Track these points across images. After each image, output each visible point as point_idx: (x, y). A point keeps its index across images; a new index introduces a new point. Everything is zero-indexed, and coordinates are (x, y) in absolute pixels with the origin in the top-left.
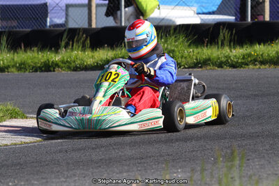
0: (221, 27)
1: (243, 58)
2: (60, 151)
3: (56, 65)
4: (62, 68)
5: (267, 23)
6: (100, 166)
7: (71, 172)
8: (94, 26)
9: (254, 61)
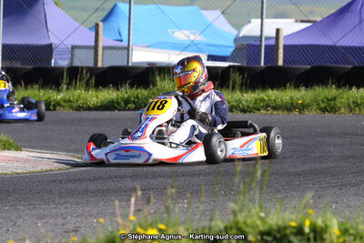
0: (232, 70)
1: (255, 103)
2: (54, 181)
3: (58, 104)
4: (63, 107)
5: (280, 68)
6: (96, 196)
7: (63, 200)
8: (100, 65)
9: (266, 107)
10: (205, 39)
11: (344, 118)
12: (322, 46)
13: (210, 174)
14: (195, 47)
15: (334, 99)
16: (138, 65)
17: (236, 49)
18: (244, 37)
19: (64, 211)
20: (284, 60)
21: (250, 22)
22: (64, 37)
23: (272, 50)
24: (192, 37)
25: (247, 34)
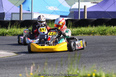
0: (69, 20)
1: (77, 32)
2: (5, 61)
3: (7, 34)
4: (9, 35)
5: (86, 19)
6: (20, 66)
7: (8, 68)
8: (22, 20)
9: (81, 33)
10: (59, 10)
11: (108, 37)
12: (101, 11)
13: (61, 58)
14: (55, 13)
15: (105, 30)
16: (35, 19)
17: (70, 13)
18: (73, 9)
19: (8, 72)
20: (87, 17)
21: (75, 3)
22: (9, 10)
23: (83, 13)
24: (55, 9)
25: (74, 8)
